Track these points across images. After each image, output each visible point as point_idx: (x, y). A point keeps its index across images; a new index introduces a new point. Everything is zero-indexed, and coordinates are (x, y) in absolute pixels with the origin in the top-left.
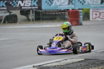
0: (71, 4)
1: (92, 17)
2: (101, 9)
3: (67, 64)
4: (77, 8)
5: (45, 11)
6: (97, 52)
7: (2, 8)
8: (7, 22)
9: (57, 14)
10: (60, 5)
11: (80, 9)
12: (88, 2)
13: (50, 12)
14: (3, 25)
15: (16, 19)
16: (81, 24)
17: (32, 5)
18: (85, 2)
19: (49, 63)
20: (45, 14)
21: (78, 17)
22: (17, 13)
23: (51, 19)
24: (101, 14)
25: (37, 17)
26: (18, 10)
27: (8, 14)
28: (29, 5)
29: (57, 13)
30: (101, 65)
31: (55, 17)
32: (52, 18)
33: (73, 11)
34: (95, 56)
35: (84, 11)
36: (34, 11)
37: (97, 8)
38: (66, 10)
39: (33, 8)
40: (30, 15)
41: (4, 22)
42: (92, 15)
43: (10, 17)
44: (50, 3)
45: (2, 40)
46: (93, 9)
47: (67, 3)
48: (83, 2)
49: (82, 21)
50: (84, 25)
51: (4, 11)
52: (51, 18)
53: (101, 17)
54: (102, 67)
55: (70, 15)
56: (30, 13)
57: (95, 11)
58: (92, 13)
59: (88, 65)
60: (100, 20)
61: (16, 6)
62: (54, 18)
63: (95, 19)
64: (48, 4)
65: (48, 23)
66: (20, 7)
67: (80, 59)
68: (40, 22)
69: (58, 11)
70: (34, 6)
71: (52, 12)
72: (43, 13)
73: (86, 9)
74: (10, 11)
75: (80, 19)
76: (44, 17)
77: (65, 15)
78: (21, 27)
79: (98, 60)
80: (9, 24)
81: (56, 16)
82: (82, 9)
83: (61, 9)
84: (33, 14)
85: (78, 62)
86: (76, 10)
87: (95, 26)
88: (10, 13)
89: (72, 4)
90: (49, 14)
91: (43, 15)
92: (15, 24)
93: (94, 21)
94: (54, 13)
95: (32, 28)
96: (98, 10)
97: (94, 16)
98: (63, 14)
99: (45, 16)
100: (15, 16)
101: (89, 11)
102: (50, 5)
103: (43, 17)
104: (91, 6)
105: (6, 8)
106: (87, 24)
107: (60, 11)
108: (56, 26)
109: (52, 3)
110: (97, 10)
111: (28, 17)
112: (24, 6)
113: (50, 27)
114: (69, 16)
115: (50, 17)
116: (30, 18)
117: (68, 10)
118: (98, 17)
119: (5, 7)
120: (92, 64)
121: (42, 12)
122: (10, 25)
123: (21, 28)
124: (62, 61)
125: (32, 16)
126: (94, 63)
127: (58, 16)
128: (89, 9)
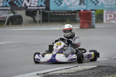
0: (82, 4)
1: (106, 19)
3: (77, 72)
4: (89, 9)
5: (54, 12)
6: (111, 59)
7: (6, 8)
8: (10, 24)
9: (67, 15)
10: (70, 5)
11: (92, 10)
12: (102, 2)
14: (6, 27)
15: (21, 20)
16: (94, 27)
17: (39, 5)
18: (98, 2)
19: (58, 70)
20: (54, 15)
21: (90, 18)
22: (22, 13)
25: (44, 19)
26: (23, 10)
27: (12, 15)
32: (61, 20)
33: (85, 12)
34: (109, 63)
35: (96, 12)
36: (41, 12)
37: (112, 9)
38: (77, 11)
39: (40, 8)
40: (36, 16)
41: (8, 24)
42: (106, 17)
43: (15, 18)
44: (59, 3)
45: (5, 44)
46: (107, 10)
47: (78, 3)
48: (96, 2)
49: (95, 23)
50: (97, 28)
51: (7, 12)
52: (60, 20)
55: (81, 17)
56: (36, 14)
57: (109, 12)
59: (101, 73)
60: (115, 22)
61: (21, 6)
62: (63, 20)
63: (109, 21)
64: (57, 3)
65: (56, 25)
66: (25, 7)
67: (93, 66)
68: (48, 24)
69: (68, 12)
70: (41, 6)
72: (51, 14)
73: (99, 10)
74: (15, 11)
75: (93, 21)
76: (53, 19)
77: (75, 17)
78: (26, 29)
79: (113, 67)
80: (13, 26)
81: (65, 17)
82: (95, 10)
83: (72, 10)
84: (39, 15)
85: (90, 69)
86: (88, 11)
87: (109, 30)
88: (14, 13)
89: (84, 4)
90: (58, 15)
91: (51, 16)
92: (20, 26)
93: (109, 23)
94: (63, 14)
95: (39, 30)
97: (108, 18)
98: (73, 15)
99: (54, 17)
100: (20, 17)
101: (103, 12)
102: (59, 5)
103: (51, 19)
104: (105, 6)
105: (9, 8)
106: (100, 27)
107: (71, 12)
109: (61, 3)
110: (111, 11)
111: (34, 19)
112: (30, 6)
113: (59, 30)
115: (59, 18)
116: (37, 19)
117: (79, 11)
118: (112, 20)
120: (106, 71)
121: (50, 13)
123: (27, 31)
125: (38, 17)
126: (108, 71)
127: (67, 17)
128: (103, 10)
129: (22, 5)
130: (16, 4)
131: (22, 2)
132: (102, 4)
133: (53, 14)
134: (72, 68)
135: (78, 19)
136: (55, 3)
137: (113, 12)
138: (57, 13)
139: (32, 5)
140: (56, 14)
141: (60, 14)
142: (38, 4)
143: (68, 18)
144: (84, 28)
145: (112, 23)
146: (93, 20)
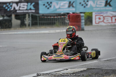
0: (71, 7)
1: (96, 21)
2: (105, 12)
4: (78, 12)
5: (43, 15)
6: (101, 61)
9: (56, 18)
10: (59, 8)
11: (81, 13)
13: (49, 16)
15: (10, 23)
16: (83, 30)
17: (29, 8)
18: (87, 5)
20: (43, 18)
21: (79, 21)
24: (105, 18)
25: (34, 22)
27: (1, 18)
28: (25, 9)
29: (56, 17)
30: (106, 76)
32: (51, 23)
33: (74, 14)
34: (98, 65)
35: (86, 15)
36: (30, 15)
37: (101, 11)
38: (66, 14)
39: (30, 11)
40: (26, 19)
42: (96, 19)
43: (4, 21)
44: (48, 6)
46: (96, 12)
48: (85, 5)
49: (84, 26)
50: (86, 31)
52: (49, 23)
55: (71, 20)
56: (25, 17)
57: (98, 14)
58: (96, 17)
59: (91, 76)
61: (10, 9)
62: (53, 23)
63: (98, 23)
64: (46, 7)
65: (46, 28)
67: (83, 69)
68: (37, 27)
69: (57, 15)
70: (30, 9)
71: (51, 16)
72: (40, 17)
73: (88, 12)
76: (42, 22)
77: (64, 20)
78: (16, 33)
79: (102, 69)
80: (3, 30)
81: (55, 20)
82: (84, 13)
83: (60, 13)
84: (29, 19)
85: (79, 72)
86: (77, 13)
87: (98, 32)
88: (4, 17)
90: (47, 18)
91: (40, 20)
92: (9, 30)
93: (98, 26)
94: (52, 17)
95: (29, 34)
96: (102, 13)
97: (98, 20)
98: (62, 18)
99: (43, 20)
101: (92, 15)
102: (48, 8)
103: (40, 22)
104: (94, 9)
107: (60, 15)
108: (55, 31)
109: (50, 6)
110: (100, 13)
112: (19, 10)
113: (49, 33)
114: (69, 20)
115: (48, 22)
116: (26, 22)
117: (68, 13)
118: (101, 22)
120: (96, 74)
121: (39, 16)
122: (4, 30)
124: (62, 71)
125: (28, 21)
126: (98, 73)
127: (56, 20)
128: (92, 13)
129: (11, 8)
130: (5, 8)
131: (11, 6)
132: (91, 7)
133: (42, 17)
134: (61, 71)
135: (67, 21)
136: (45, 6)
137: (102, 14)
138: (47, 16)
139: (21, 9)
140: (46, 17)
141: (49, 17)
143: (58, 21)
145: (101, 26)
146: (82, 23)
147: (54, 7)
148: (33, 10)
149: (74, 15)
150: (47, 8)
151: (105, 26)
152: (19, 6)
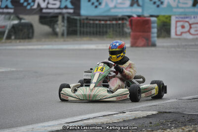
0: (135, 5)
1: (176, 32)
2: (193, 17)
3: (124, 121)
4: (146, 14)
5: (87, 19)
6: (181, 99)
7: (5, 11)
8: (13, 37)
9: (110, 24)
10: (115, 7)
11: (152, 16)
12: (168, 3)
13: (97, 20)
14: (5, 43)
15: (31, 31)
16: (154, 45)
17: (63, 6)
18: (162, 3)
19: (91, 118)
20: (87, 24)
21: (148, 30)
22: (34, 19)
23: (97, 34)
24: (192, 26)
25: (71, 29)
26: (35, 14)
27: (16, 22)
28: (57, 6)
29: (108, 22)
30: (189, 125)
31: (105, 30)
32: (100, 32)
33: (139, 18)
34: (178, 106)
35: (159, 20)
36: (66, 18)
37: (186, 15)
38: (127, 18)
39: (64, 11)
40: (57, 25)
41: (9, 37)
43: (20, 27)
44: (96, 4)
45: (3, 72)
46: (177, 16)
49: (156, 39)
50: (159, 47)
51: (7, 16)
52: (97, 32)
53: (192, 31)
54: (191, 129)
56: (57, 21)
57: (181, 19)
58: (176, 24)
59: (164, 124)
60: (191, 37)
61: (31, 7)
62: (103, 32)
63: (181, 35)
64: (93, 4)
65: (91, 40)
66: (39, 8)
67: (150, 112)
68: (77, 39)
69: (111, 19)
70: (66, 8)
71: (100, 20)
72: (82, 22)
73: (164, 16)
74: (21, 16)
75: (152, 35)
76: (85, 30)
77: (123, 27)
78: (39, 47)
79: (184, 114)
80: (18, 41)
81: (106, 27)
82: (157, 16)
83: (117, 16)
84: (62, 24)
85: (145, 117)
86: (145, 17)
87: (180, 49)
88: (20, 19)
89: (139, 5)
90: (93, 24)
91: (82, 26)
92: (28, 42)
93: (179, 39)
94: (103, 22)
95: (61, 50)
96: (187, 18)
97: (179, 30)
98: (119, 24)
99: (87, 27)
100: (30, 26)
101: (170, 20)
102: (96, 7)
103: (82, 29)
104: (174, 10)
105: (12, 11)
106: (165, 44)
107: (116, 18)
109: (100, 4)
110: (184, 18)
111: (54, 29)
112: (47, 8)
113: (95, 50)
114: (132, 28)
115: (95, 29)
116: (58, 30)
117: (129, 17)
118: (185, 32)
119: (11, 8)
120: (173, 121)
121: (80, 20)
122: (20, 42)
123: (41, 50)
124: (115, 115)
125: (61, 27)
126: (176, 121)
128: (170, 17)
129: (34, 5)
130: (23, 4)
131: (34, 1)
132: (169, 6)
133: (86, 21)
135: (128, 30)
136: (90, 3)
137: (187, 20)
138: (93, 20)
139: (50, 6)
140: (91, 22)
141: (97, 22)
142: (61, 5)
143: (112, 29)
144: (137, 46)
145: (186, 40)
147: (107, 5)
148: (71, 9)
149: (139, 20)
150: (94, 6)
151: (193, 40)
152: (46, 2)
